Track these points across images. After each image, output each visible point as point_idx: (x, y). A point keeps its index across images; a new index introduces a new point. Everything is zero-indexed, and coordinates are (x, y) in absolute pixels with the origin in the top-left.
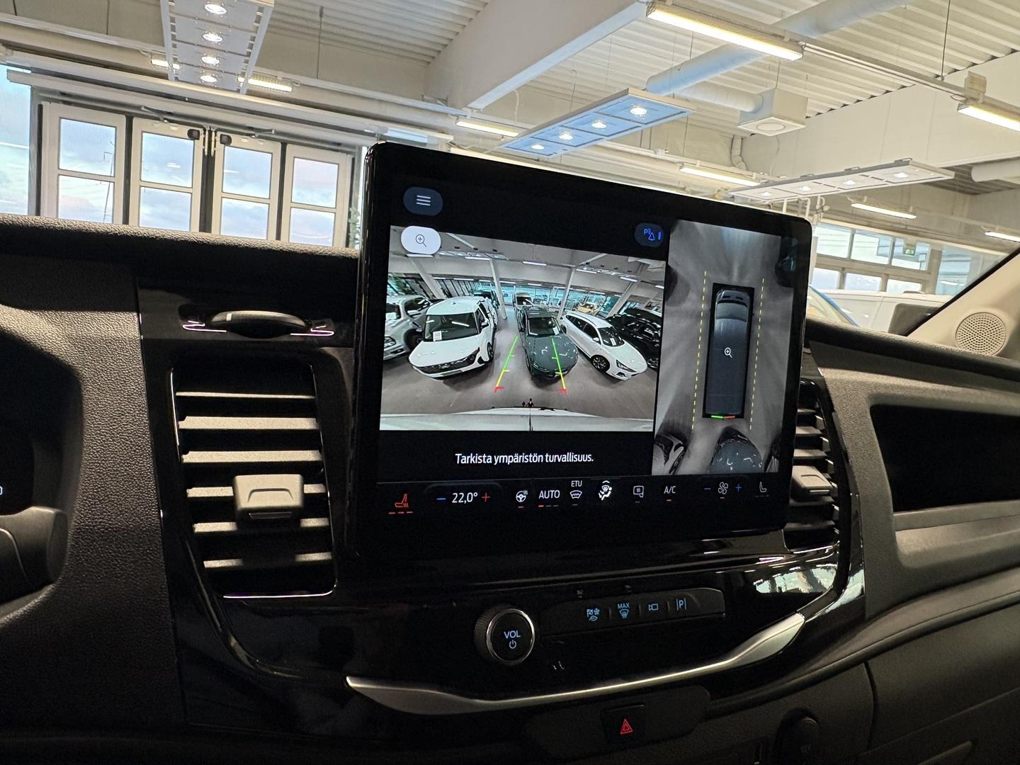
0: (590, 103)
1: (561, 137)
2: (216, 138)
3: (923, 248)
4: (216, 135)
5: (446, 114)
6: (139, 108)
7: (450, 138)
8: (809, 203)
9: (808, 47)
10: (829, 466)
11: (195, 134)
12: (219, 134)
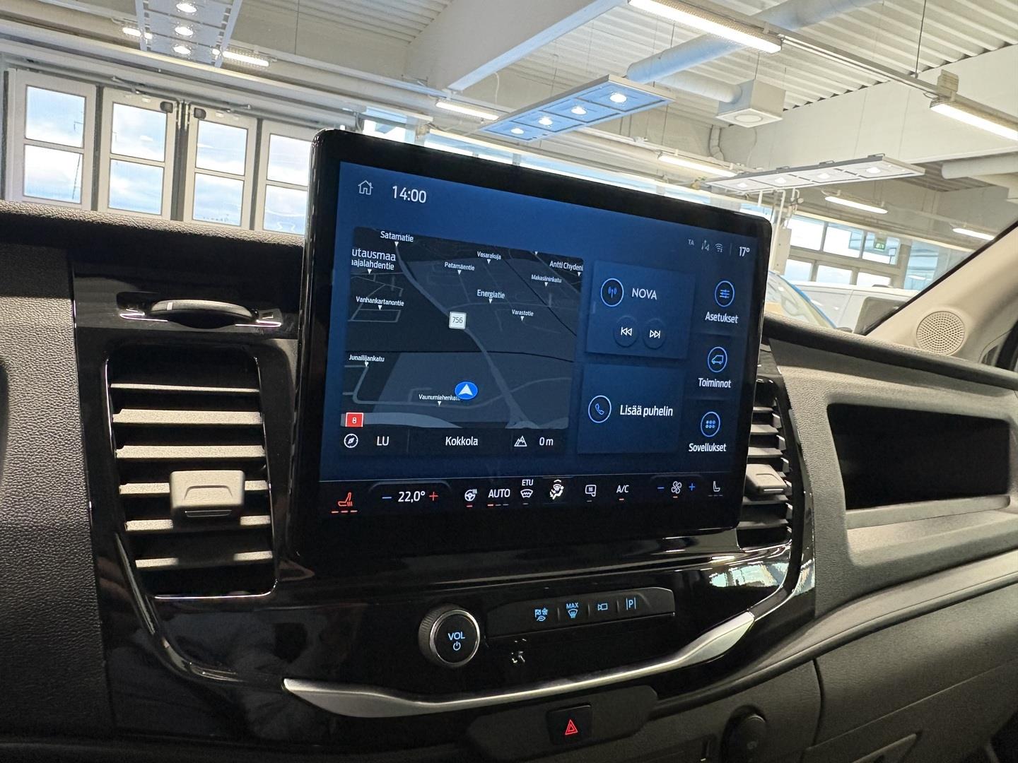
0: (571, 88)
1: (540, 122)
2: (190, 111)
3: (893, 243)
4: (189, 108)
5: (426, 95)
6: (110, 78)
7: (430, 119)
8: (784, 195)
9: (788, 40)
10: (784, 465)
11: (168, 107)
12: (193, 107)
